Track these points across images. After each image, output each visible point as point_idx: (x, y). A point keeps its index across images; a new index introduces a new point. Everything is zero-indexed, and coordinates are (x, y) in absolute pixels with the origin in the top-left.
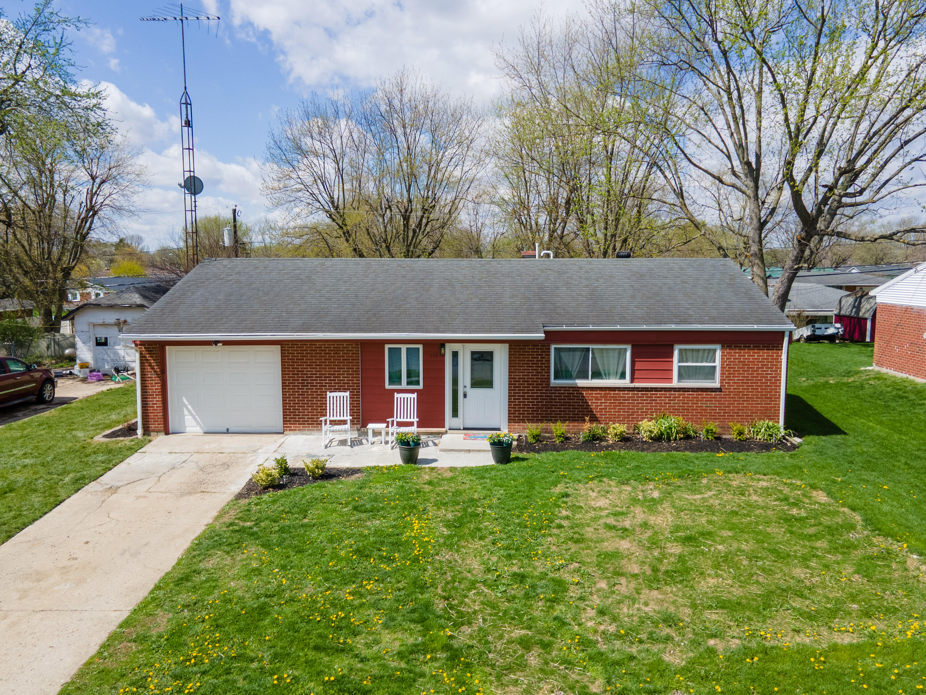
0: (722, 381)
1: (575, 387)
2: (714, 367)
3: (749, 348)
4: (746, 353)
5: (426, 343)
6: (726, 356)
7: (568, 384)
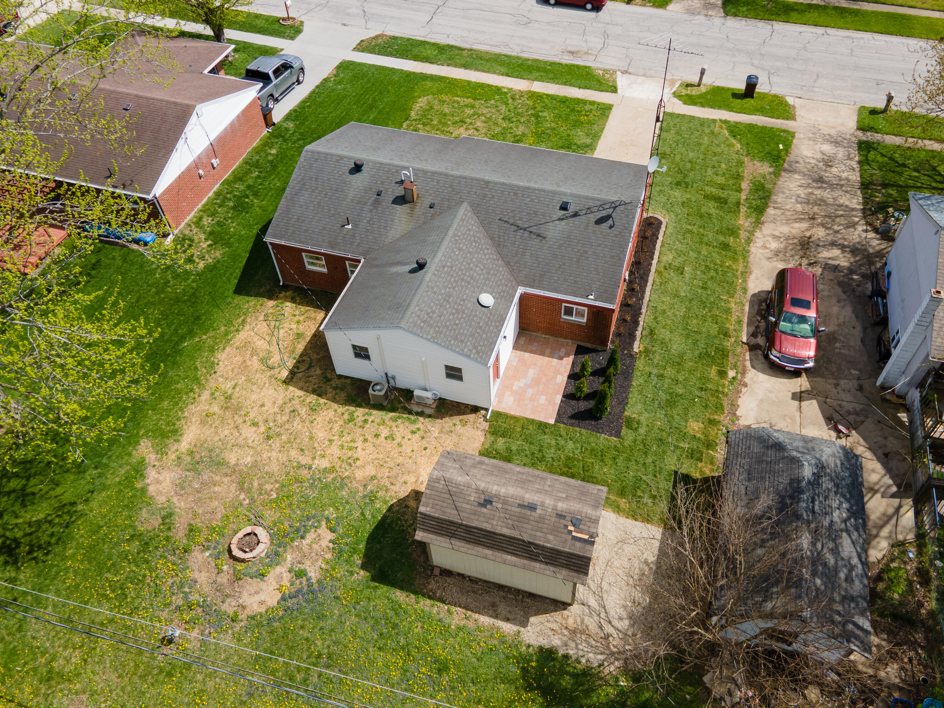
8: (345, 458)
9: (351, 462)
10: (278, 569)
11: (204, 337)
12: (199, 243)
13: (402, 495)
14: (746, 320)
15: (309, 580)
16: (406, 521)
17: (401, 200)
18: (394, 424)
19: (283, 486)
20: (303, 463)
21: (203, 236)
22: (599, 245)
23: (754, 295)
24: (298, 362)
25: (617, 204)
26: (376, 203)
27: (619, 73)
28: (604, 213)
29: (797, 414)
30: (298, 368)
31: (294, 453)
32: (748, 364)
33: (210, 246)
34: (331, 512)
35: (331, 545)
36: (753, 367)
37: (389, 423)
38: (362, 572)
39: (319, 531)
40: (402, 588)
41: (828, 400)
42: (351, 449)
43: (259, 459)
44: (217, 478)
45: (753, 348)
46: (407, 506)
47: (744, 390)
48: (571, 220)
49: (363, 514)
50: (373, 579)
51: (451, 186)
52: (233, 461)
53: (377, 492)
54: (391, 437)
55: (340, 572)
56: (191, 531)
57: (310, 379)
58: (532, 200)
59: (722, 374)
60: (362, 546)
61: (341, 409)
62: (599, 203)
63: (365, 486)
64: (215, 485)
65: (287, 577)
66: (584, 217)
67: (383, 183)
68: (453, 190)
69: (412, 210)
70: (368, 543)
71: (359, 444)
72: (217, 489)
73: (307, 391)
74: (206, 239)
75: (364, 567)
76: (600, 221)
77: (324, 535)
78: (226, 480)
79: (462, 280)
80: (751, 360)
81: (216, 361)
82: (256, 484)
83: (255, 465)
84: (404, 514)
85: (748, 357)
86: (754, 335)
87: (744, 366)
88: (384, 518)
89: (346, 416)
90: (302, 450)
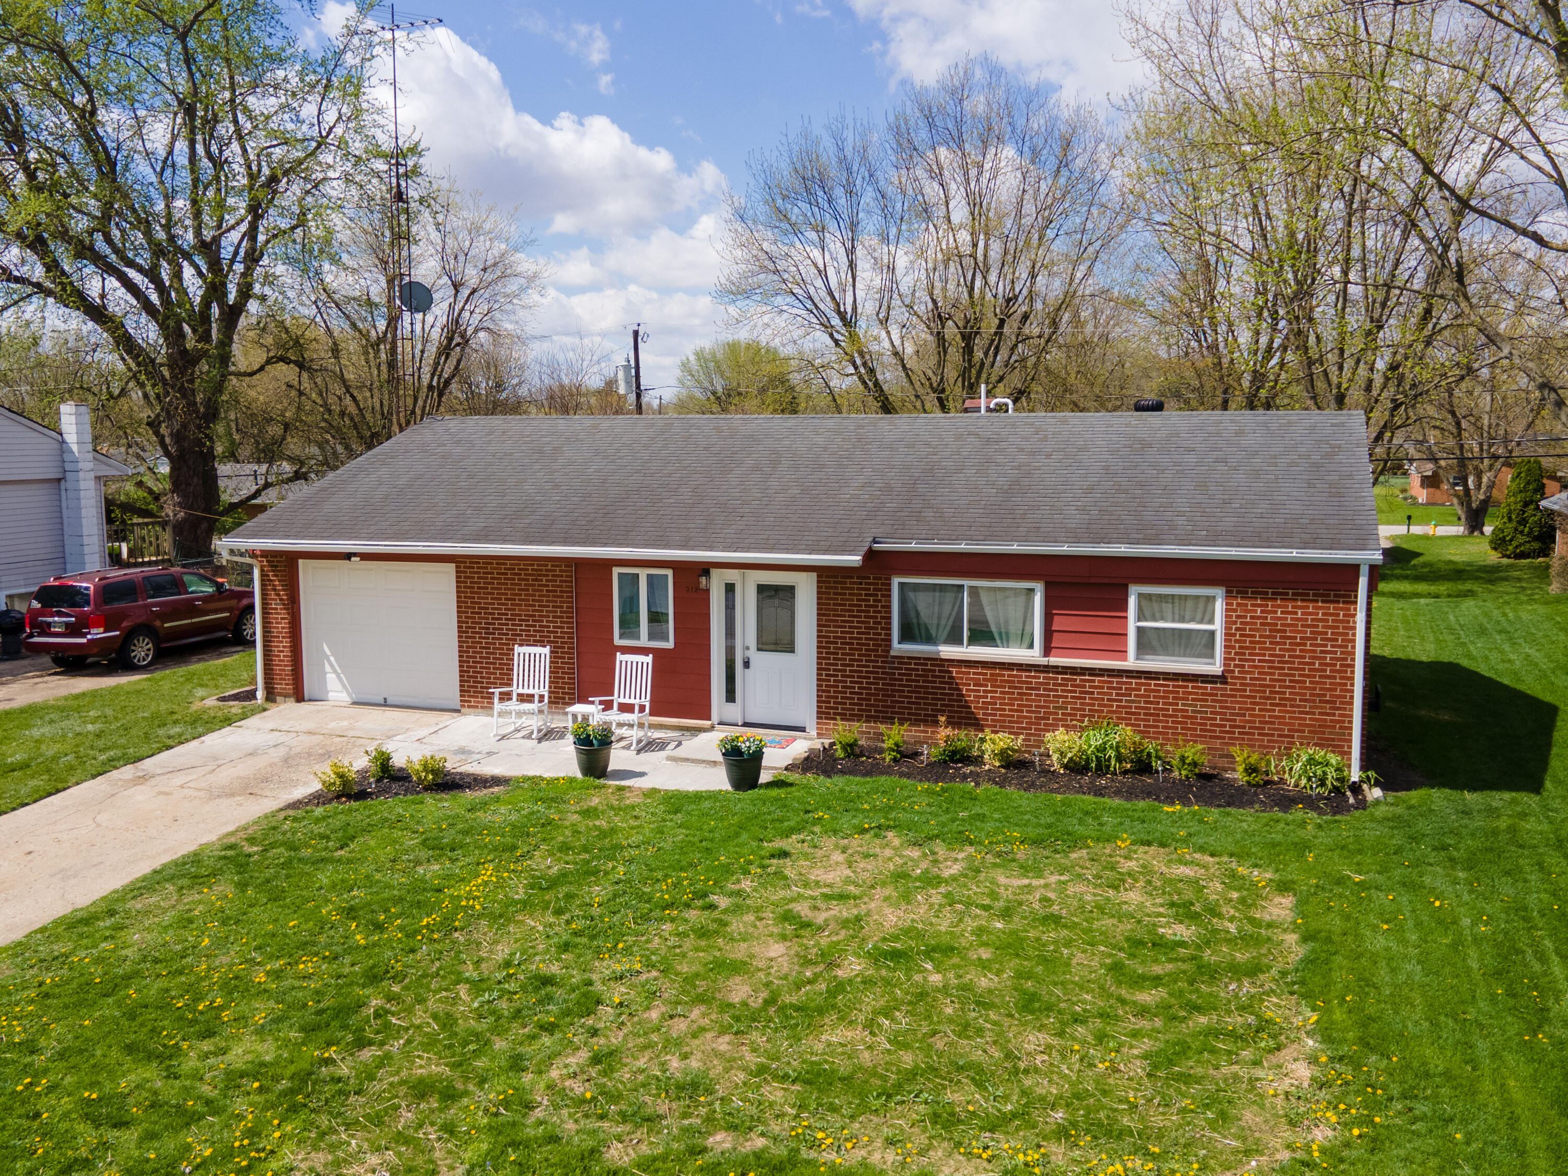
0: (1227, 660)
1: (936, 659)
2: (1212, 634)
3: (1284, 597)
4: (1279, 606)
5: (678, 567)
6: (1235, 611)
7: (923, 652)
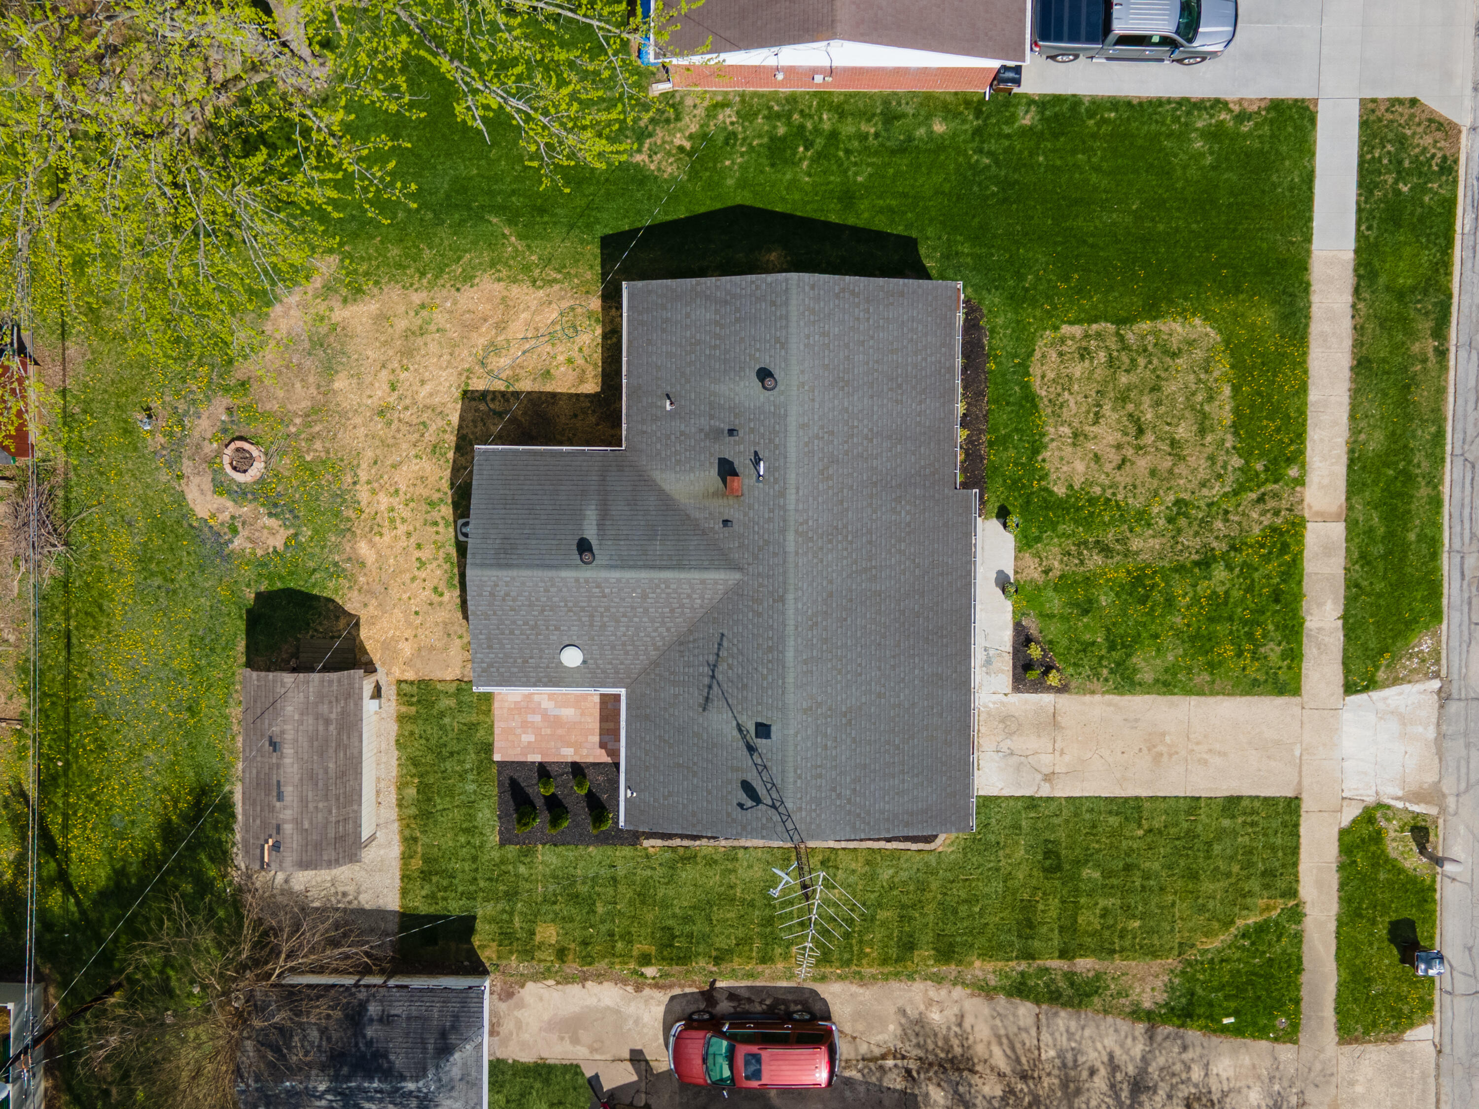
8: (379, 519)
9: (375, 529)
10: (230, 504)
11: (513, 239)
12: (680, 130)
13: (348, 607)
14: (758, 983)
15: (231, 541)
16: (321, 624)
17: (727, 470)
18: (441, 561)
19: (324, 462)
20: (359, 472)
21: (694, 128)
22: (709, 792)
23: (814, 993)
24: (503, 394)
25: (781, 809)
26: (715, 434)
27: (1436, 684)
28: (761, 791)
29: (609, 1057)
30: (493, 400)
31: (369, 454)
32: (677, 991)
33: (681, 149)
34: (307, 532)
35: (271, 550)
36: (673, 998)
37: (441, 554)
38: (253, 596)
39: (282, 530)
40: (248, 647)
41: (643, 1096)
42: (392, 521)
43: (350, 415)
44: (311, 379)
45: (709, 995)
46: (337, 618)
47: (630, 989)
48: (741, 744)
49: (315, 570)
50: (249, 612)
51: (767, 543)
52: (337, 385)
53: (345, 577)
54: (422, 564)
55: (248, 572)
56: (243, 384)
57: (480, 424)
58: (764, 678)
59: (645, 960)
60: (279, 585)
61: (445, 485)
62: (778, 781)
63: (349, 559)
64: (302, 380)
65: (225, 516)
66: (750, 762)
67: (752, 431)
68: (760, 549)
69: (715, 494)
70: (283, 591)
71: (402, 529)
72: (298, 385)
73: (460, 427)
74: (691, 137)
75: (259, 595)
76: (747, 787)
77: (278, 537)
78: (313, 391)
79: (592, 616)
80: (685, 995)
81: (477, 281)
82: (317, 428)
83: (343, 414)
84: (327, 617)
85: (688, 990)
86: (732, 995)
87: (671, 987)
88: (317, 598)
89: (436, 496)
90: (375, 463)
